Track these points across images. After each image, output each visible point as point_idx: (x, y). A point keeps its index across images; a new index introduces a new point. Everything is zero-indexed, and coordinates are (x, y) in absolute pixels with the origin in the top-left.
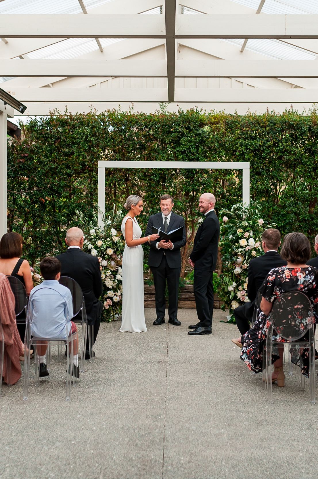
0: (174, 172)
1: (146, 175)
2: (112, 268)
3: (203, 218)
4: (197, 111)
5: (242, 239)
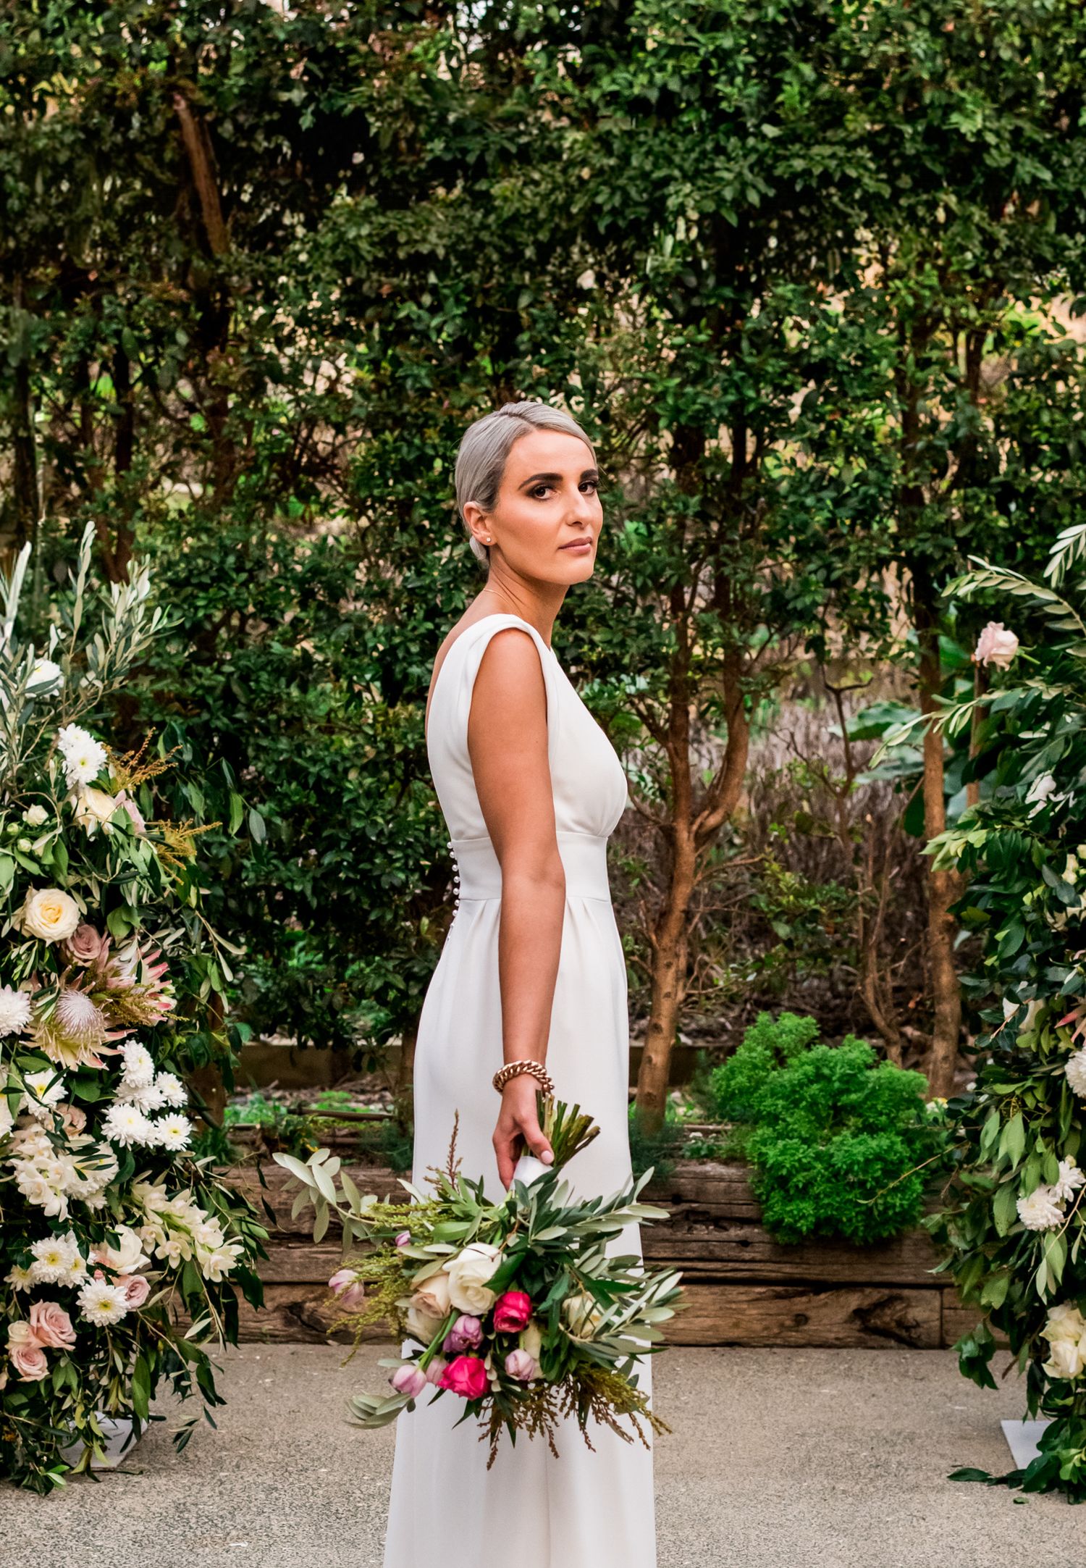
2: (71, 1047)
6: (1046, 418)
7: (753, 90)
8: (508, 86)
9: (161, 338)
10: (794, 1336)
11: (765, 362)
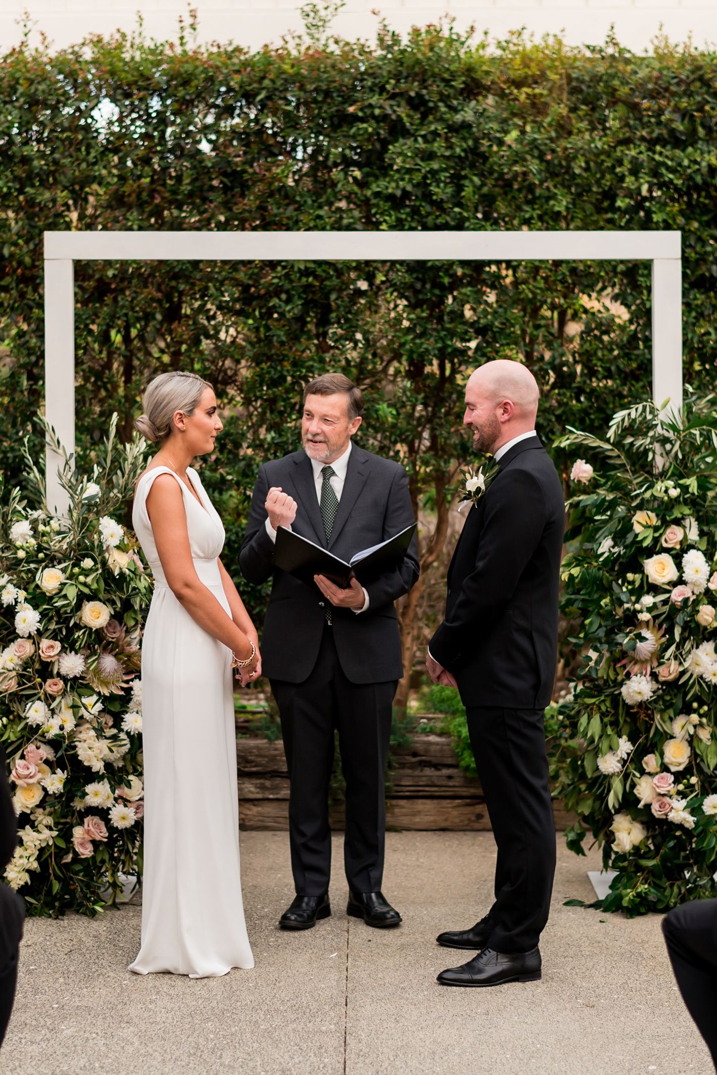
0: (363, 285)
1: (252, 295)
2: (106, 684)
3: (484, 473)
4: (454, 37)
5: (655, 557)
6: (600, 354)
7: (449, 190)
8: (324, 189)
9: (148, 317)
10: (476, 825)
11: (456, 327)
